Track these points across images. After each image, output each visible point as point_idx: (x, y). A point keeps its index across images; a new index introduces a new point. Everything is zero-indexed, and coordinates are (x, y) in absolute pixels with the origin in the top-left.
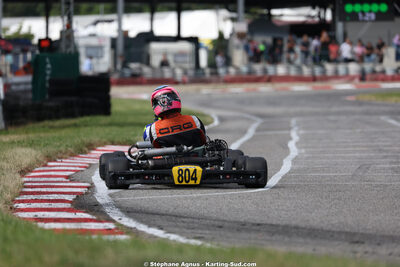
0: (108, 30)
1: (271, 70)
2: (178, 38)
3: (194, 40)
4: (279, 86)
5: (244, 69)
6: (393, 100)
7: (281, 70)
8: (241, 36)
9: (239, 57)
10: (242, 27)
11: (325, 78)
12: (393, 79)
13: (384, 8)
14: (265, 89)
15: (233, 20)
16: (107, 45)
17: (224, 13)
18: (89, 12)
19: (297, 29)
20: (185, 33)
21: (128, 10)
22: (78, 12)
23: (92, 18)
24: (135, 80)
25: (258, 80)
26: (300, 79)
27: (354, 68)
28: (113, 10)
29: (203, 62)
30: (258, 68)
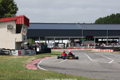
0: (53, 42)
1: (73, 47)
2: (62, 43)
3: (64, 43)
4: (74, 49)
5: (70, 47)
6: (88, 51)
7: (75, 47)
8: (70, 43)
9: (69, 46)
10: (70, 42)
11: (80, 48)
12: (89, 49)
13: (85, 40)
14: (72, 50)
15: (69, 41)
16: (53, 44)
17: (68, 40)
18: (52, 40)
19: (77, 42)
20: (63, 43)
21: (56, 40)
22: (50, 40)
23: (52, 41)
24: (56, 48)
25: (72, 49)
26: (77, 48)
27: (84, 47)
28: (54, 40)
29: (65, 46)
30: (72, 47)
